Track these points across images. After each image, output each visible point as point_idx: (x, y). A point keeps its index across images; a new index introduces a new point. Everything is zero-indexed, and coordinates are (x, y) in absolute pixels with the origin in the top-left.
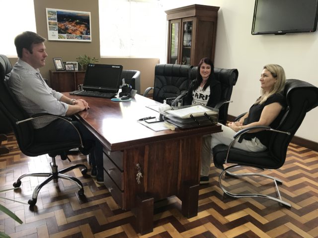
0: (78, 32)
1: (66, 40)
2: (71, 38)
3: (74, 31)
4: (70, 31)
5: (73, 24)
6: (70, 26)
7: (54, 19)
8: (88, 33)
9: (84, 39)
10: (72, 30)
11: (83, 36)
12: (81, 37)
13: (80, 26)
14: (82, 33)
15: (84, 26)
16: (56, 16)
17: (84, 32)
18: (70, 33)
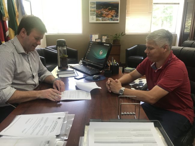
0: (110, 16)
1: (101, 22)
2: (104, 21)
3: (107, 15)
4: (104, 15)
5: (107, 10)
6: (105, 12)
7: (94, 8)
8: (117, 16)
9: (114, 21)
10: (106, 14)
11: (113, 18)
12: (112, 19)
13: (112, 11)
14: (112, 16)
15: (114, 11)
16: (95, 5)
17: (114, 15)
18: (104, 17)
